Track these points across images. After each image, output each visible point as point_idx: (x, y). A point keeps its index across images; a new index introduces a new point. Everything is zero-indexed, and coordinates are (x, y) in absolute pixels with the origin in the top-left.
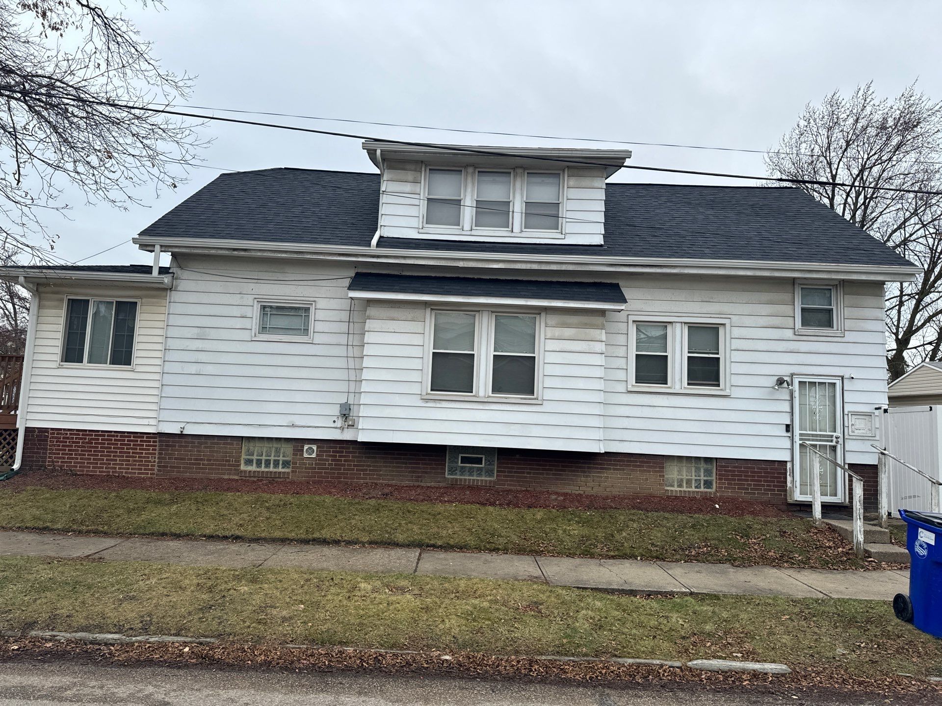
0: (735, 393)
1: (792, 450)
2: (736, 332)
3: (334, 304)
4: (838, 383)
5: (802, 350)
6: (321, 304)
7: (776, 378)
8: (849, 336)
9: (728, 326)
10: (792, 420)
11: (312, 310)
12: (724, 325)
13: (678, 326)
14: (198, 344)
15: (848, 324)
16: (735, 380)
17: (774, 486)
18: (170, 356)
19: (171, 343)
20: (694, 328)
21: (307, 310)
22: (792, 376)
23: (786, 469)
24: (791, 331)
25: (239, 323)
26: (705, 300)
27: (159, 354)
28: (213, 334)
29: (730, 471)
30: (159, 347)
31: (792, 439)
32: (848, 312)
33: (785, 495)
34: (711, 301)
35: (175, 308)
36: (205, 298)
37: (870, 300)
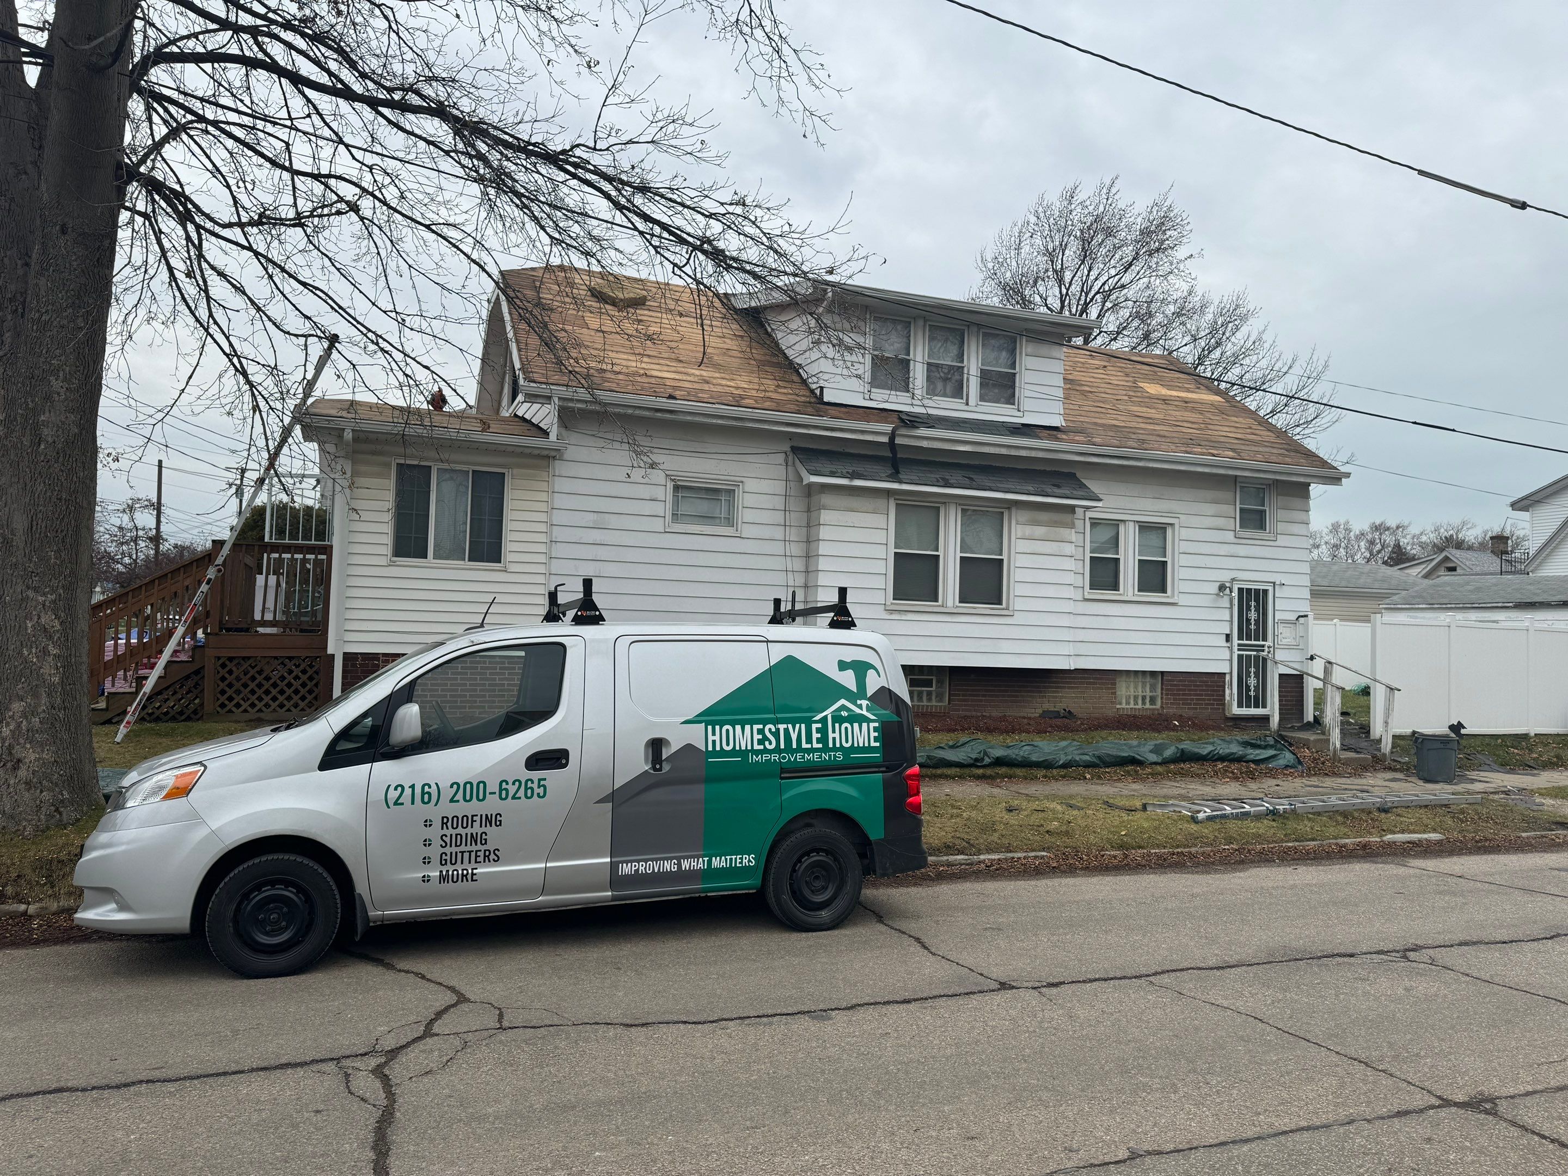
0: (1182, 600)
1: (1231, 660)
2: (1184, 533)
3: (766, 486)
4: (1271, 589)
5: (1241, 554)
6: (750, 485)
7: (1218, 584)
8: (1281, 540)
9: (1177, 527)
10: (1231, 630)
11: (739, 493)
12: (1172, 525)
13: (1131, 524)
14: (596, 536)
15: (1281, 527)
16: (1184, 586)
17: (1214, 700)
18: (557, 550)
19: (558, 533)
20: (1144, 528)
21: (731, 492)
22: (1232, 582)
23: (1224, 682)
24: (1232, 533)
25: (648, 508)
26: (1156, 496)
27: (542, 548)
28: (614, 521)
29: (1175, 685)
30: (542, 538)
31: (1231, 649)
32: (1282, 514)
33: (1224, 710)
34: (1162, 497)
35: (560, 484)
36: (599, 472)
37: (1297, 502)
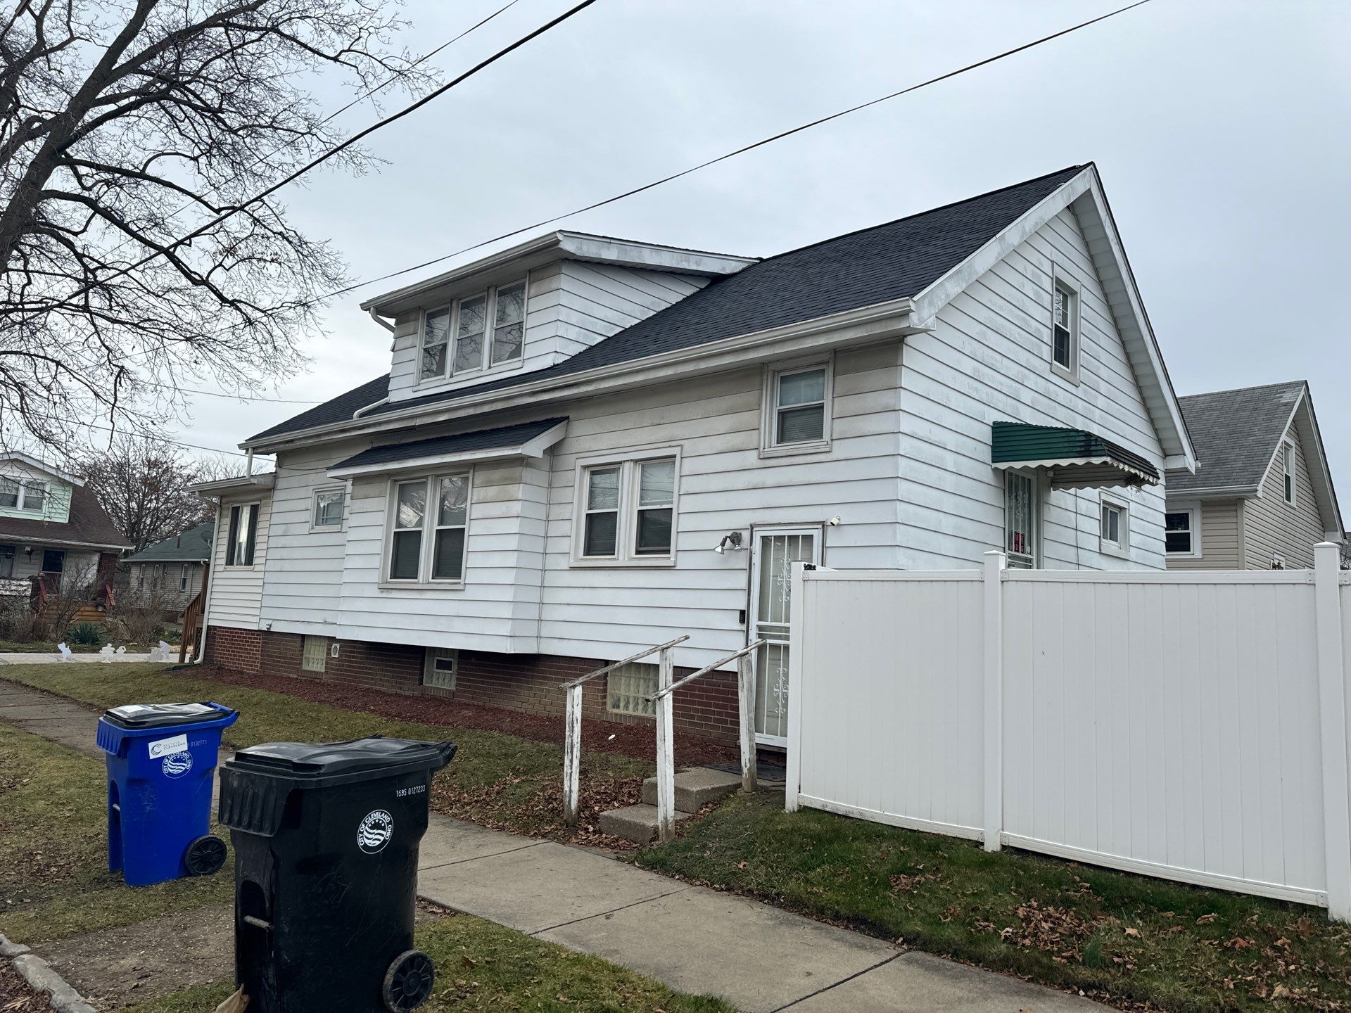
0: (688, 560)
2: (688, 466)
4: (817, 534)
5: (770, 483)
7: (729, 533)
8: (840, 450)
9: (678, 458)
10: (748, 604)
12: (675, 456)
13: (631, 466)
14: (283, 541)
15: (847, 425)
16: (690, 541)
18: (269, 554)
22: (752, 528)
24: (763, 452)
25: (304, 516)
26: (656, 422)
31: (747, 635)
34: (662, 422)
37: (876, 377)
